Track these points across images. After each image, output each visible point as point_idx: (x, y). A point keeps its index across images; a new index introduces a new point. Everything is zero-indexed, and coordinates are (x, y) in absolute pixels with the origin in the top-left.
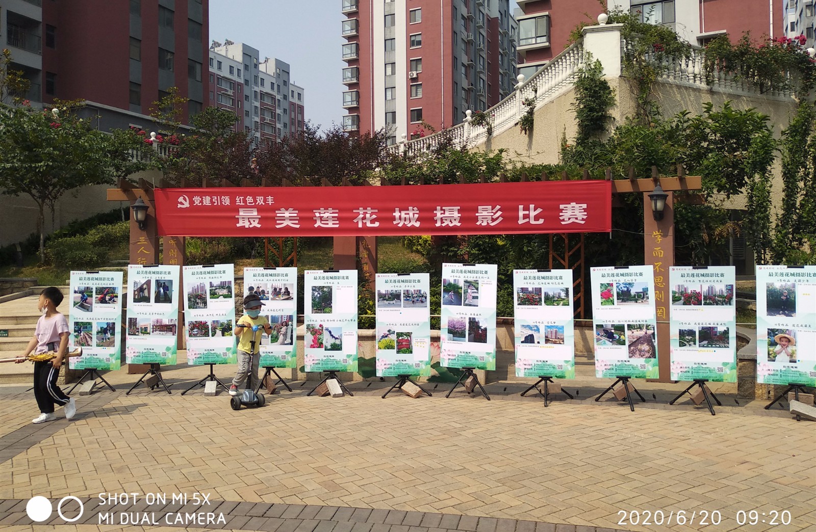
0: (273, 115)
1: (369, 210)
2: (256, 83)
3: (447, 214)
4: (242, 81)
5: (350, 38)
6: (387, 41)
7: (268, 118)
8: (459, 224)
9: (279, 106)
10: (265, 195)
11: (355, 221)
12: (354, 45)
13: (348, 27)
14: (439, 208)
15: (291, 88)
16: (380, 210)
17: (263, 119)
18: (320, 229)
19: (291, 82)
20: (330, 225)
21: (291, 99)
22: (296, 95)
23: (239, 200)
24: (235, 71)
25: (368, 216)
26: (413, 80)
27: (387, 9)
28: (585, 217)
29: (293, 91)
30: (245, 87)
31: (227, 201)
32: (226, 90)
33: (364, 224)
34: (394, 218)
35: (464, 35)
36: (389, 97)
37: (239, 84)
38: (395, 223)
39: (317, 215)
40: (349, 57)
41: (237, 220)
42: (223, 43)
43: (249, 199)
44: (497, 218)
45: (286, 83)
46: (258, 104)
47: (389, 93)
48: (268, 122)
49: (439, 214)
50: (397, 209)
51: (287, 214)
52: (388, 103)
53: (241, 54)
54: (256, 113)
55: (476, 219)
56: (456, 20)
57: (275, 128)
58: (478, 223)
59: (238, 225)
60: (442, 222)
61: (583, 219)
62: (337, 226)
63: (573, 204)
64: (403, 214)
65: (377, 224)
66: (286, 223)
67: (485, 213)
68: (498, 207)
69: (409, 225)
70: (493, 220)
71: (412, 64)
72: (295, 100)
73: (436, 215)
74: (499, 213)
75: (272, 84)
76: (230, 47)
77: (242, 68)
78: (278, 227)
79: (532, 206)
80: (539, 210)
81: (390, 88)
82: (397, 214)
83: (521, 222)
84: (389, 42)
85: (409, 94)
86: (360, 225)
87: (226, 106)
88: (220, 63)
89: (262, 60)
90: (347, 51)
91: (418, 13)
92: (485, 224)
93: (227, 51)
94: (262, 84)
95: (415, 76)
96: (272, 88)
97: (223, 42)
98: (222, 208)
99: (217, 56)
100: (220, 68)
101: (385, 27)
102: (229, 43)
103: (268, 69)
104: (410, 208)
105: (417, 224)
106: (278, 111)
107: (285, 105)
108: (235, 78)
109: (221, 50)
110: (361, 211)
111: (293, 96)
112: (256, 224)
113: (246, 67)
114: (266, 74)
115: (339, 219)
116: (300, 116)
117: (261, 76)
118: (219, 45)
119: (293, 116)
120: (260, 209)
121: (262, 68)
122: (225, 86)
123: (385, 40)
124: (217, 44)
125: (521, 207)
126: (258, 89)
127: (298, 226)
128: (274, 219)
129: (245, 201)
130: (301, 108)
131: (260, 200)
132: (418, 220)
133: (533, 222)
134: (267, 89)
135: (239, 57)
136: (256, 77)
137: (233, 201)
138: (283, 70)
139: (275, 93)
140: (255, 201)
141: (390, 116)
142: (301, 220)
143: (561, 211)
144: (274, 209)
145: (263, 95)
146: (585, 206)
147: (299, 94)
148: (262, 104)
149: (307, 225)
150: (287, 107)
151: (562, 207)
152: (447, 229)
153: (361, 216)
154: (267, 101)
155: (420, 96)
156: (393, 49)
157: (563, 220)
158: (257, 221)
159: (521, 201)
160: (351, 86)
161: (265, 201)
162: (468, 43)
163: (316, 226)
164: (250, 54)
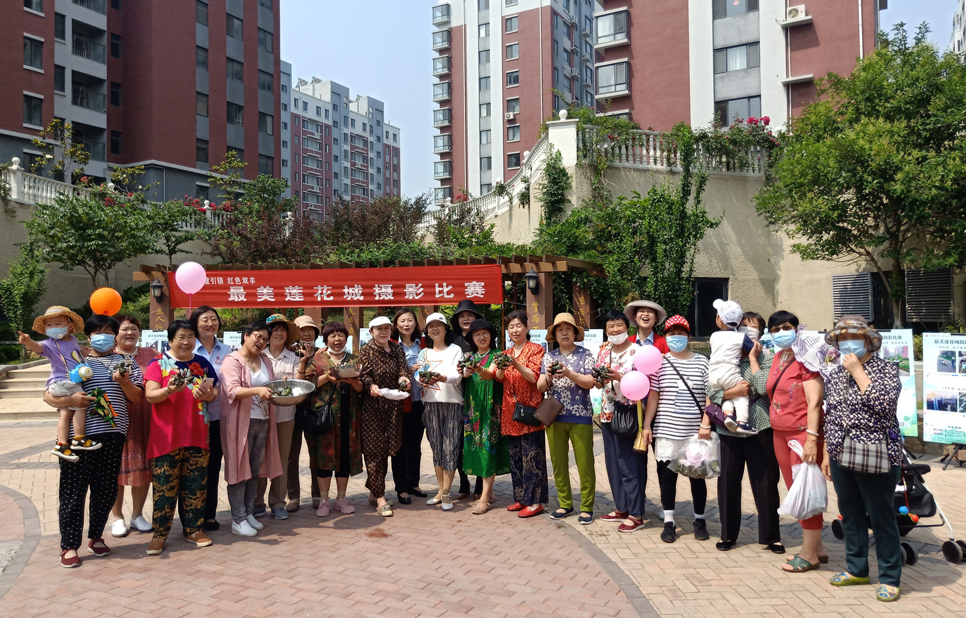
0: (365, 159)
1: (325, 287)
2: (346, 125)
3: (383, 290)
4: (330, 123)
5: (442, 77)
6: (482, 80)
7: (359, 162)
8: (392, 298)
9: (372, 149)
10: (249, 276)
11: (315, 296)
12: (446, 84)
13: (439, 65)
14: (377, 285)
15: (385, 129)
16: (334, 288)
17: (353, 164)
18: (290, 302)
19: (386, 121)
20: (297, 299)
21: (385, 141)
22: (391, 136)
23: (230, 280)
24: (323, 112)
25: (324, 292)
26: (510, 121)
27: (482, 44)
28: (484, 292)
29: (387, 132)
30: (333, 129)
31: (220, 281)
32: (312, 134)
33: (322, 298)
34: (344, 294)
35: (567, 70)
36: (484, 141)
37: (327, 126)
38: (345, 297)
39: (287, 291)
40: (440, 98)
41: (229, 296)
42: (310, 82)
43: (237, 279)
44: (420, 293)
45: (379, 123)
46: (348, 148)
47: (484, 135)
48: (360, 167)
49: (377, 290)
50: (346, 287)
51: (265, 291)
52: (483, 148)
53: (330, 93)
54: (346, 157)
55: (405, 294)
56: (557, 54)
57: (367, 173)
58: (406, 297)
59: (230, 299)
60: (380, 297)
61: (482, 294)
62: (302, 300)
63: (474, 282)
64: (351, 290)
65: (331, 298)
66: (264, 298)
67: (411, 290)
68: (420, 285)
69: (355, 299)
70: (417, 295)
71: (509, 104)
72: (390, 142)
73: (375, 291)
74: (422, 289)
75: (364, 124)
76: (317, 85)
77: (330, 108)
78: (259, 300)
79: (445, 284)
80: (450, 287)
81: (484, 132)
82: (346, 290)
83: (437, 296)
84: (484, 81)
85: (506, 137)
86: (319, 299)
87: (312, 151)
88: (305, 104)
89: (352, 97)
90: (439, 91)
91: (515, 49)
92: (411, 298)
93: (314, 90)
94: (353, 125)
95: (512, 117)
96: (364, 130)
97: (310, 80)
98: (217, 287)
99: (301, 95)
100: (305, 109)
101: (479, 63)
102: (316, 81)
103: (358, 108)
104: (356, 285)
105: (362, 298)
106: (371, 155)
107: (378, 147)
108: (322, 119)
109: (307, 90)
110: (320, 288)
111: (387, 137)
112: (243, 299)
113: (335, 107)
114: (358, 114)
115: (303, 294)
116: (395, 159)
117: (351, 116)
118: (306, 83)
119: (387, 160)
120: (246, 287)
121: (353, 107)
122: (311, 129)
123: (480, 79)
124: (302, 82)
125: (437, 285)
126: (348, 131)
127: (273, 300)
128: (255, 295)
129: (234, 281)
130: (397, 151)
131: (245, 280)
132: (362, 294)
133: (446, 296)
134: (358, 130)
135: (327, 97)
136: (346, 118)
137: (225, 281)
138: (376, 108)
139: (367, 134)
140: (242, 281)
141: (485, 161)
142: (276, 295)
143: (466, 287)
144: (255, 287)
145: (353, 137)
146: (483, 284)
147: (395, 135)
148: (352, 147)
149: (280, 299)
150: (381, 150)
151: (466, 284)
152: (384, 302)
153: (320, 292)
154: (359, 144)
155: (517, 139)
156: (488, 87)
157: (468, 295)
158: (243, 296)
159: (437, 280)
160: (443, 129)
161: (249, 281)
162: (572, 79)
163: (287, 299)
164: (339, 93)
